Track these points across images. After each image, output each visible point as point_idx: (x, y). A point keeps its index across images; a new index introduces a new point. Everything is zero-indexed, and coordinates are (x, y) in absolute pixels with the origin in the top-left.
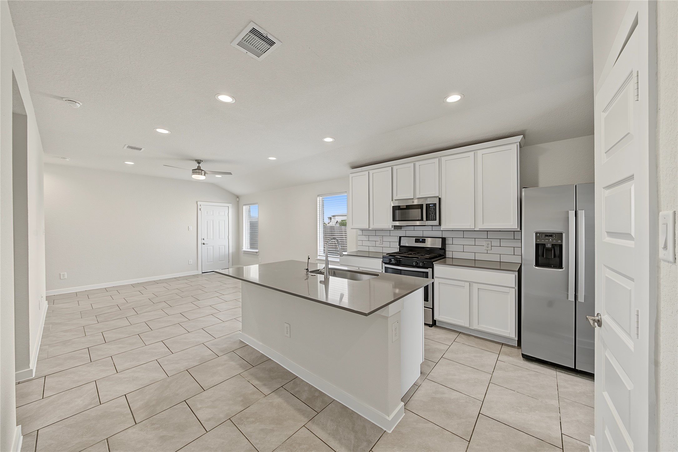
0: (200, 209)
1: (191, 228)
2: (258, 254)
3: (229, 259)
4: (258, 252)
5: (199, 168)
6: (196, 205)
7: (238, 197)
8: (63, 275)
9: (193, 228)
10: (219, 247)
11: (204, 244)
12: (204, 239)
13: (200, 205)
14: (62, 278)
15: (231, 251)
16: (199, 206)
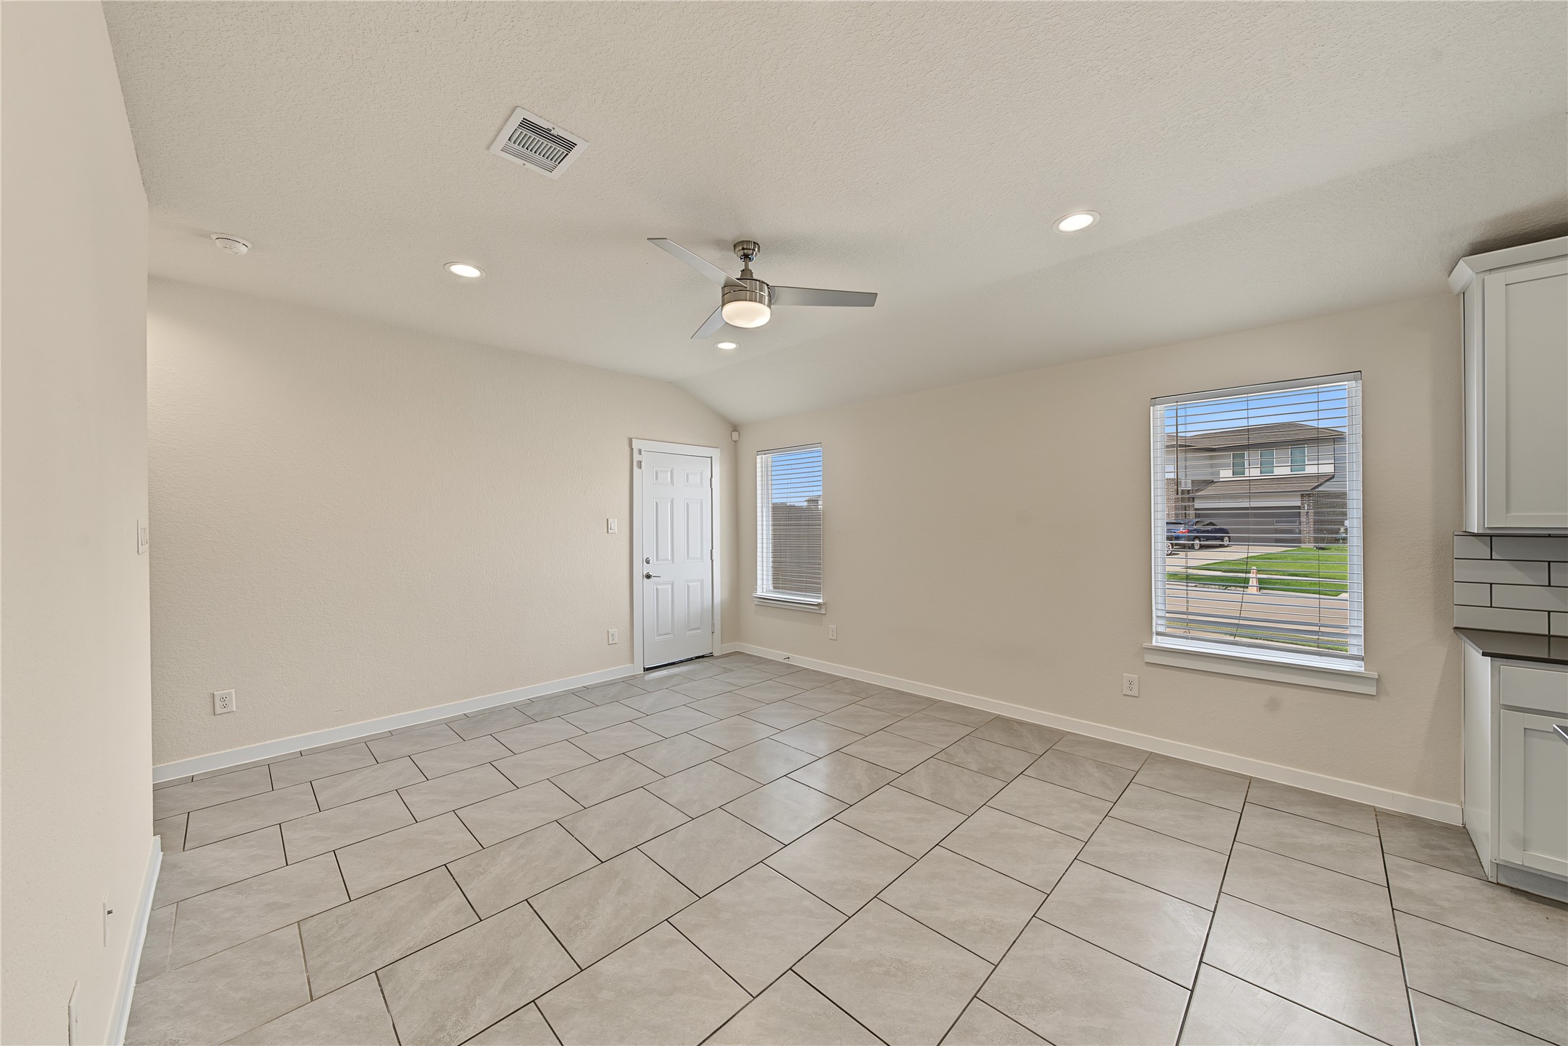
0: (640, 464)
1: (614, 524)
2: (823, 611)
3: (713, 625)
4: (825, 604)
5: (746, 275)
6: (627, 449)
7: (735, 428)
8: (223, 699)
9: (619, 525)
10: (688, 586)
11: (648, 577)
12: (648, 562)
13: (640, 451)
14: (218, 710)
15: (717, 599)
16: (635, 452)
